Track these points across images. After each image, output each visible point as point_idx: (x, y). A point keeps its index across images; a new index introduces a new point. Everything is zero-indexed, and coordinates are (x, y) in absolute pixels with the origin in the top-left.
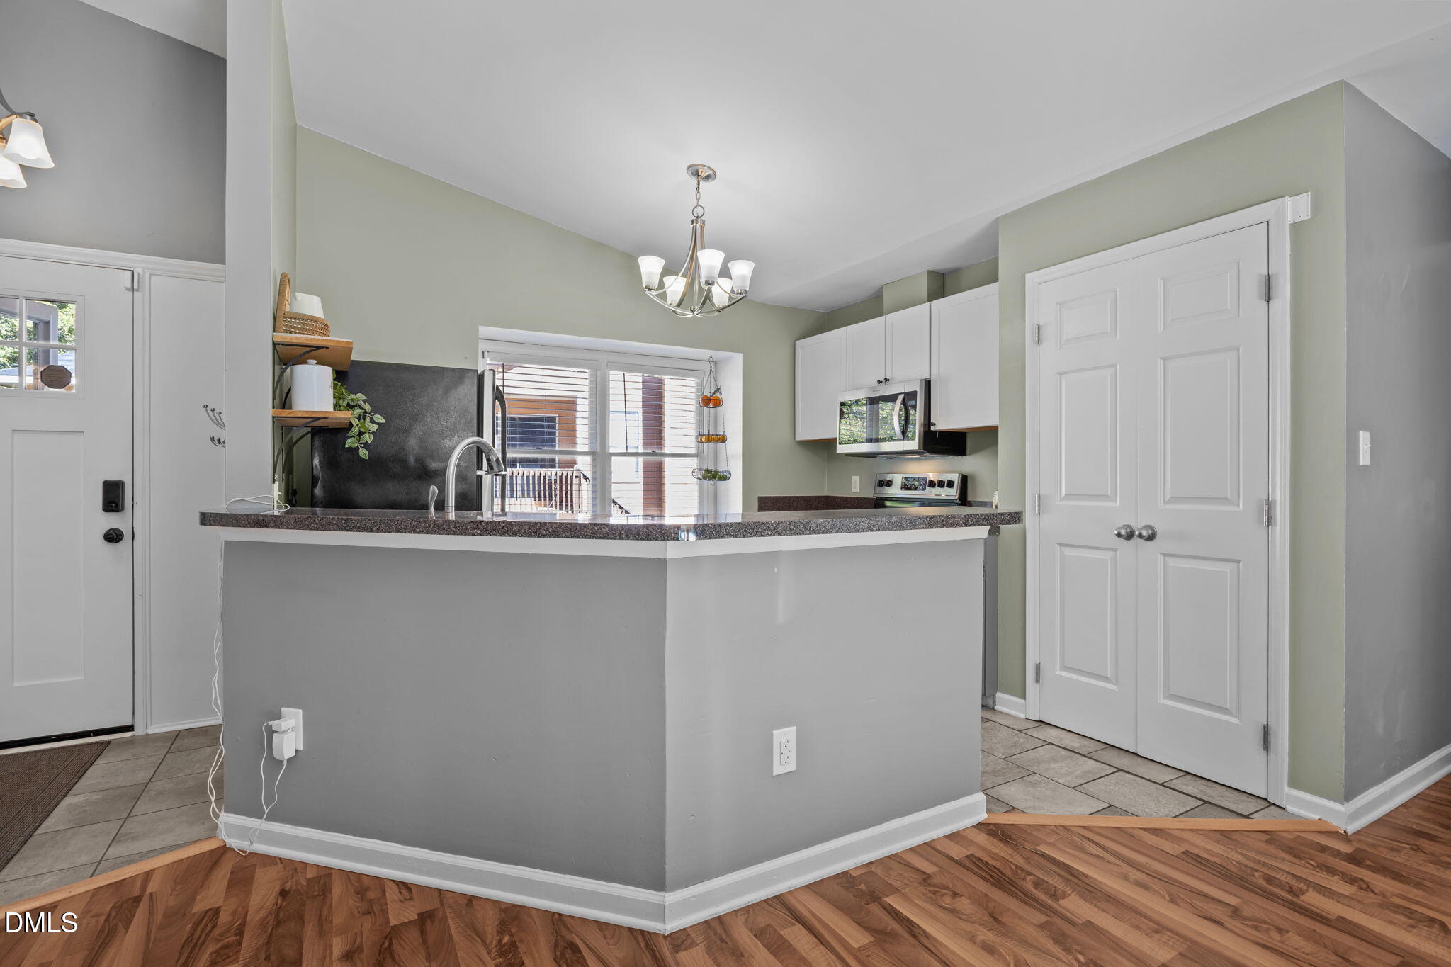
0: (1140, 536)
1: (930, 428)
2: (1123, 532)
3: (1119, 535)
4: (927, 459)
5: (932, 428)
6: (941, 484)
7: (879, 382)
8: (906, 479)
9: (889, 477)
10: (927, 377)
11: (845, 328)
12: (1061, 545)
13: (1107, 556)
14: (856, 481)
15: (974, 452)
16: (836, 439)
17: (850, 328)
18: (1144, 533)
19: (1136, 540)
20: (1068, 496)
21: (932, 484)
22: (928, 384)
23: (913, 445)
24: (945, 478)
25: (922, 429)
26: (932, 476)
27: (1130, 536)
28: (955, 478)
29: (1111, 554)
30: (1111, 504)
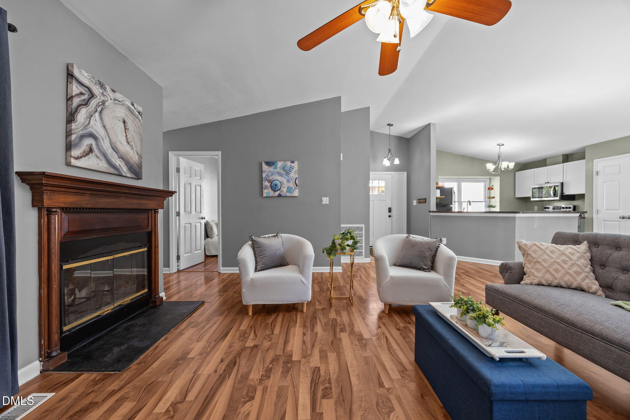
0: (626, 218)
1: (563, 194)
2: (621, 217)
3: (620, 218)
4: (562, 202)
5: (564, 194)
6: (566, 208)
7: (546, 183)
8: (554, 207)
9: (548, 206)
10: (562, 182)
11: (533, 169)
12: (604, 221)
13: (617, 223)
14: (536, 208)
15: (577, 200)
16: (531, 197)
17: (535, 169)
18: (627, 217)
19: (625, 219)
20: (606, 210)
21: (563, 208)
22: (562, 184)
23: (558, 198)
24: (568, 206)
25: (560, 195)
26: (563, 206)
27: (623, 218)
28: (571, 206)
29: (618, 222)
30: (619, 211)
